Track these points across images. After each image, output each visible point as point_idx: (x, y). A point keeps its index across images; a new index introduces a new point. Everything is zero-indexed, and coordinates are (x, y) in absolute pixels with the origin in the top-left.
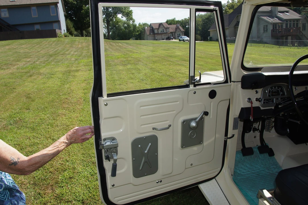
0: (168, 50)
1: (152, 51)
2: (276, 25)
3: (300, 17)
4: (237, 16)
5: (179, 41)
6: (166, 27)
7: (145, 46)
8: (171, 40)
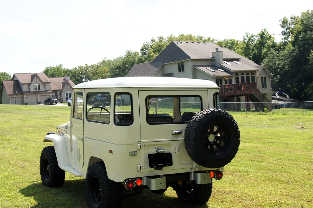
0: (47, 119)
1: (22, 120)
2: (221, 80)
3: (256, 67)
4: (163, 65)
5: (68, 106)
6: (44, 81)
7: (8, 114)
8: (55, 105)
